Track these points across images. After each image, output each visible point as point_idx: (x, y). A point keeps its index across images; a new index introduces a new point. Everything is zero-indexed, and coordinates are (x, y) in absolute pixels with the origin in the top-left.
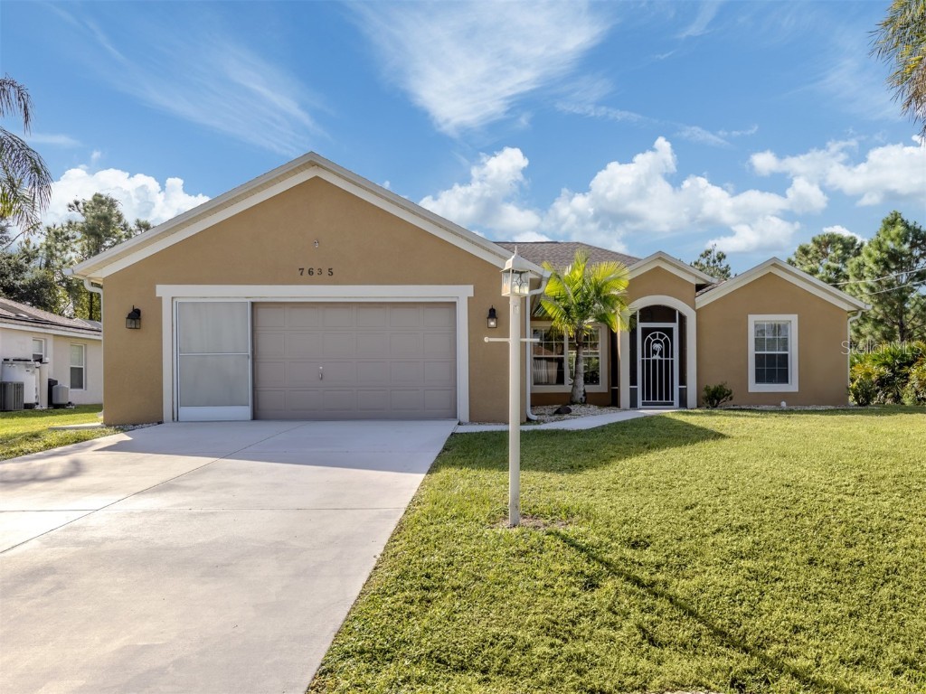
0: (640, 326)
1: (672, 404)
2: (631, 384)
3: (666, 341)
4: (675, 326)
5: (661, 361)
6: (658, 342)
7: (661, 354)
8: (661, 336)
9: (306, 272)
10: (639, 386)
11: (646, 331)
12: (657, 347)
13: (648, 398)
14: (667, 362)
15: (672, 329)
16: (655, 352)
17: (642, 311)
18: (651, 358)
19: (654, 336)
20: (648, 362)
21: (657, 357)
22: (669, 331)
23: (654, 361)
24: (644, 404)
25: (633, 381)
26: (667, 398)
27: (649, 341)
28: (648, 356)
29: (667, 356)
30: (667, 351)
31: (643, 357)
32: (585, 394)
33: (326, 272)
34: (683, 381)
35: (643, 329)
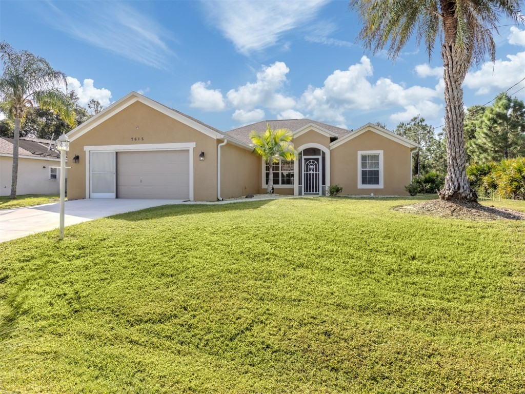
0: (304, 157)
1: (318, 194)
2: (299, 184)
3: (316, 164)
4: (320, 157)
5: (313, 174)
6: (311, 165)
7: (313, 171)
8: (313, 162)
9: (134, 139)
10: (303, 186)
11: (306, 160)
12: (312, 167)
13: (307, 191)
14: (316, 174)
15: (318, 159)
16: (310, 170)
17: (305, 151)
18: (309, 173)
19: (310, 162)
20: (307, 174)
21: (311, 172)
22: (317, 160)
23: (310, 174)
24: (305, 194)
25: (300, 183)
26: (316, 191)
27: (308, 164)
28: (307, 171)
29: (316, 171)
30: (317, 169)
31: (305, 171)
32: (273, 189)
33: (141, 139)
34: (324, 183)
35: (305, 159)
